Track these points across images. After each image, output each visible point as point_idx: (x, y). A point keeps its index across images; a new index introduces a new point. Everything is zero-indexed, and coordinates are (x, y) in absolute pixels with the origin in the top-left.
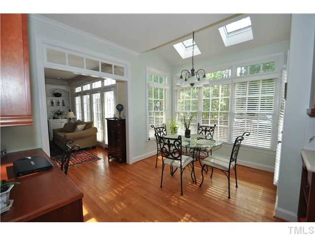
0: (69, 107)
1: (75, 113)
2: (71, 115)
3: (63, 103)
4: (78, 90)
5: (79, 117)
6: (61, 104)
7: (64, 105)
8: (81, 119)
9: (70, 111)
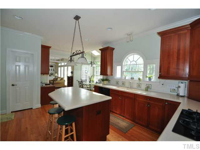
0: (56, 72)
1: (58, 74)
2: (56, 75)
3: (54, 69)
4: (60, 65)
5: (59, 76)
6: (53, 70)
7: (54, 71)
8: (60, 77)
9: (56, 73)
